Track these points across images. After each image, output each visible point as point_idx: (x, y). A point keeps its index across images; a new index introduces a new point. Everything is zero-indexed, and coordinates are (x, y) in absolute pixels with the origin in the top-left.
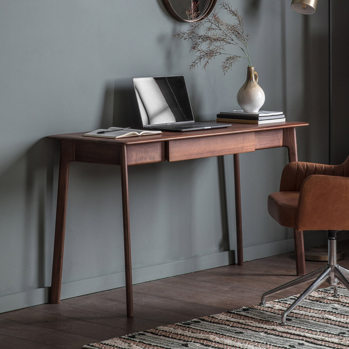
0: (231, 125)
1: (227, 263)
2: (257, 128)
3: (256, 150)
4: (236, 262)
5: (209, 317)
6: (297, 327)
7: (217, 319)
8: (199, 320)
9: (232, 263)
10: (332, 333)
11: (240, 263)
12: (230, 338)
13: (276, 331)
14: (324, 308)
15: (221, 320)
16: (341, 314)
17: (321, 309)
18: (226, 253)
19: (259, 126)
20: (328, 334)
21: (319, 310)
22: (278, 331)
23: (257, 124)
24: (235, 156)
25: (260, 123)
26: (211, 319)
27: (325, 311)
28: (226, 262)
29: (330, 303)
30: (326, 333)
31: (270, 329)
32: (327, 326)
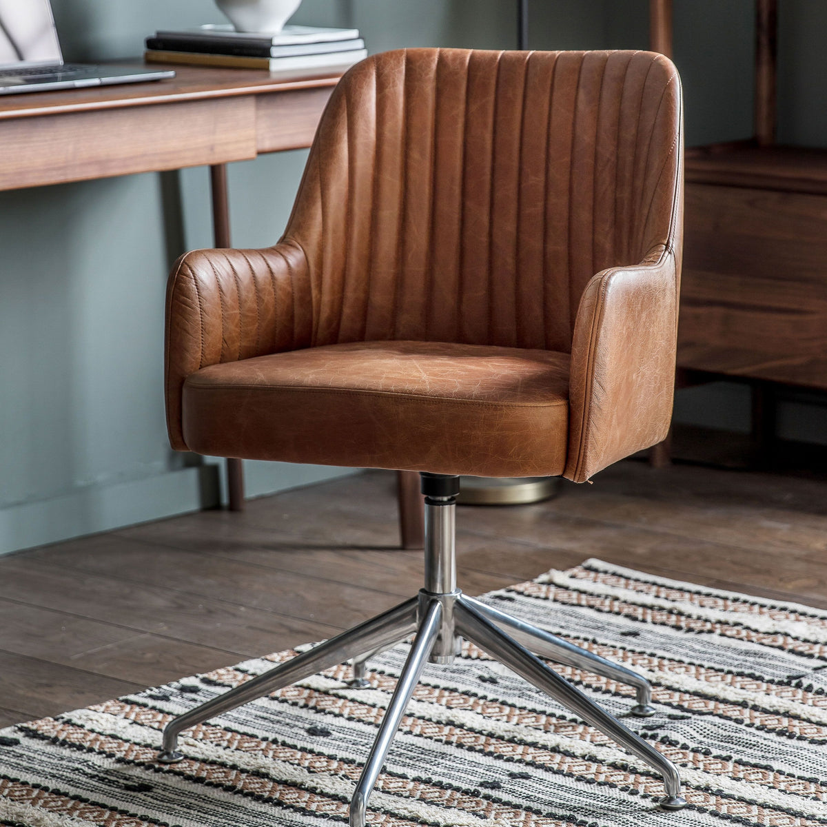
0: (171, 74)
1: (193, 505)
2: (267, 80)
3: (260, 153)
4: (225, 500)
5: (56, 720)
6: (341, 760)
7: (82, 726)
8: (19, 736)
9: (211, 504)
10: (455, 784)
11: (235, 504)
12: (95, 814)
13: (268, 778)
14: (452, 679)
15: (92, 731)
16: (504, 703)
17: (443, 684)
18: (192, 475)
19: (274, 76)
20: (442, 788)
21: (436, 687)
22: (274, 781)
23: (266, 69)
24: (216, 172)
25: (276, 66)
26: (60, 727)
27: (455, 690)
28: (190, 502)
29: (478, 658)
30: (434, 785)
31: (248, 768)
32: (443, 756)
